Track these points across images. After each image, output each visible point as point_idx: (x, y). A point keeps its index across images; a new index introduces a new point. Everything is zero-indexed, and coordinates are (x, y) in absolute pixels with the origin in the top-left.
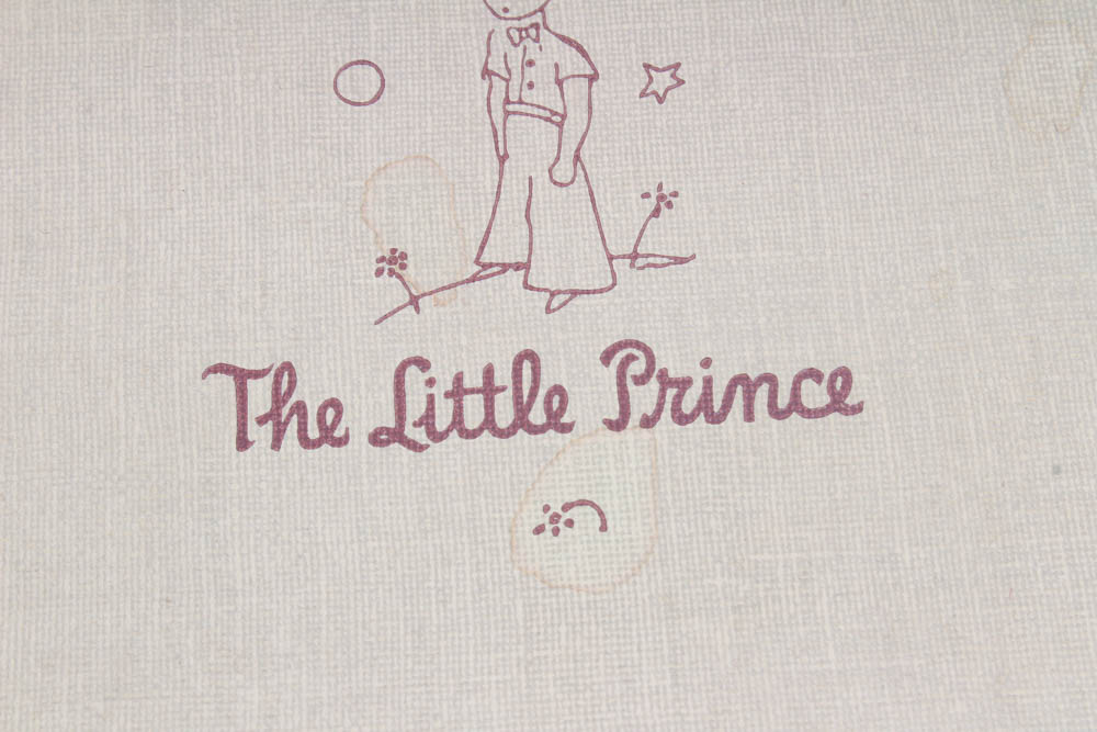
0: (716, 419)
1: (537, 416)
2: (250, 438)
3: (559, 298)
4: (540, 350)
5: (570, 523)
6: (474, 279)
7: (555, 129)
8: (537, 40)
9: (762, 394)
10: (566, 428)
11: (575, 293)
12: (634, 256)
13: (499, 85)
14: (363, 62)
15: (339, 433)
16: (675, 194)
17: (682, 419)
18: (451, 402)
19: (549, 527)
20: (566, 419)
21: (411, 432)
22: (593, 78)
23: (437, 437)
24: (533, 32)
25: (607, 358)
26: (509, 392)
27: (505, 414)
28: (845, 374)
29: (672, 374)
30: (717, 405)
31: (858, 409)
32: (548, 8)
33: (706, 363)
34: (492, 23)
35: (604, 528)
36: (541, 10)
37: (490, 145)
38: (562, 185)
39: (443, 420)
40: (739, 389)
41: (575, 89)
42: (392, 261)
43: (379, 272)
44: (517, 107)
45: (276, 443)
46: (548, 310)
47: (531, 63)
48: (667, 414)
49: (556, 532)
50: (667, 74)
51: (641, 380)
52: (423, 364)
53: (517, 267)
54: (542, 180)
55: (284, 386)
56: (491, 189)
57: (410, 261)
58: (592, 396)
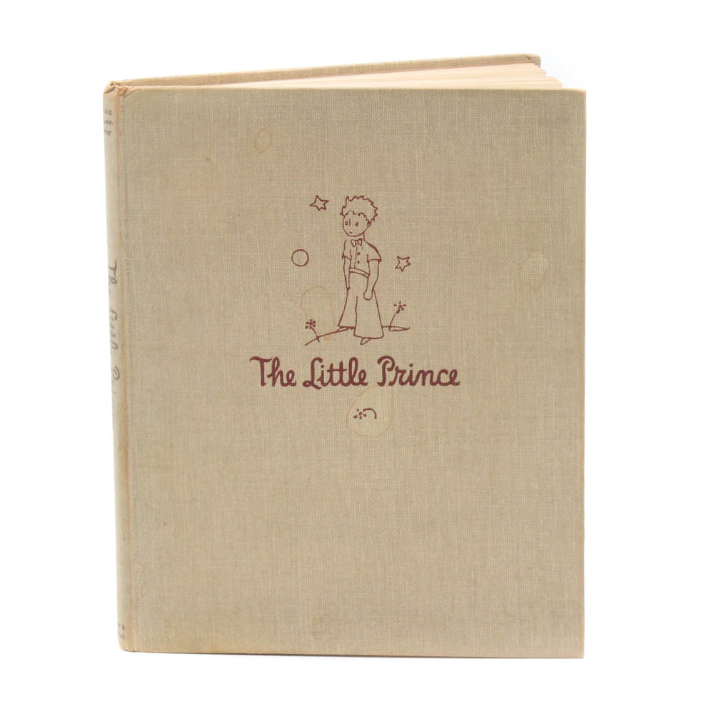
0: (413, 384)
1: (356, 380)
2: (265, 381)
3: (366, 340)
4: (358, 357)
5: (365, 415)
6: (338, 331)
7: (366, 279)
8: (361, 245)
9: (428, 377)
10: (365, 384)
11: (370, 339)
12: (390, 327)
13: (348, 261)
14: (301, 250)
15: (293, 382)
16: (405, 305)
17: (402, 383)
18: (329, 373)
19: (359, 416)
20: (365, 381)
21: (316, 383)
22: (380, 261)
23: (325, 385)
24: (360, 242)
25: (379, 361)
26: (348, 371)
27: (346, 379)
28: (455, 371)
29: (400, 368)
30: (414, 380)
31: (458, 384)
32: (365, 233)
33: (411, 365)
34: (346, 237)
35: (376, 418)
36: (363, 233)
37: (344, 283)
38: (368, 300)
39: (326, 380)
40: (421, 374)
41: (374, 264)
42: (311, 324)
43: (307, 327)
44: (353, 270)
45: (274, 384)
46: (361, 344)
47: (359, 254)
48: (397, 382)
49: (361, 418)
50: (405, 260)
51: (390, 370)
52: (320, 360)
53: (352, 328)
54: (361, 297)
55: (276, 365)
56: (344, 300)
57: (316, 324)
58: (374, 374)
